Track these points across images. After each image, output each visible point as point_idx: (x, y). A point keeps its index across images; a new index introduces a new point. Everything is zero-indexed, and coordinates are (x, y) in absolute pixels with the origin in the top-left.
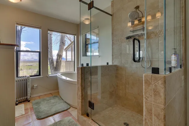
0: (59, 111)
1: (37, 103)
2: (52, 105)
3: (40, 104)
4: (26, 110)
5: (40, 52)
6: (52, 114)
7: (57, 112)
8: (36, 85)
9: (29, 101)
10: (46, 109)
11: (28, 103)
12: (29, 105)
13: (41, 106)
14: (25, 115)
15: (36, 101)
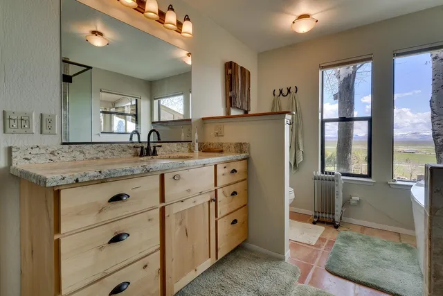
0: (382, 286)
1: (348, 239)
2: (376, 262)
3: (351, 244)
4: (322, 239)
5: (370, 120)
6: (361, 280)
7: (375, 284)
8: (358, 199)
9: (336, 227)
10: (356, 260)
11: (334, 229)
12: (332, 234)
13: (350, 248)
14: (314, 248)
15: (349, 233)
